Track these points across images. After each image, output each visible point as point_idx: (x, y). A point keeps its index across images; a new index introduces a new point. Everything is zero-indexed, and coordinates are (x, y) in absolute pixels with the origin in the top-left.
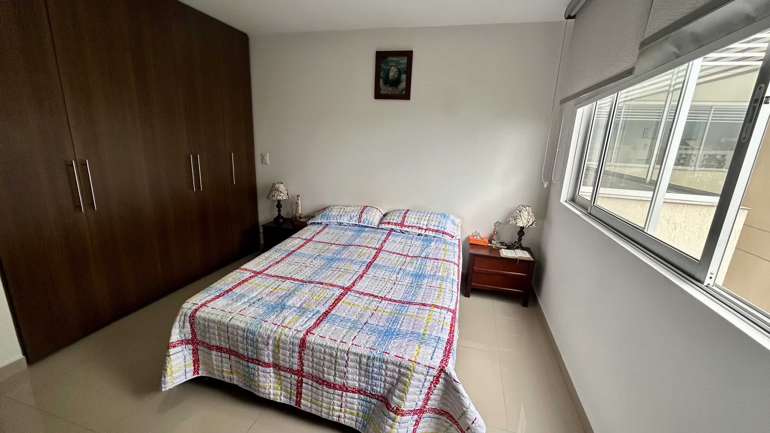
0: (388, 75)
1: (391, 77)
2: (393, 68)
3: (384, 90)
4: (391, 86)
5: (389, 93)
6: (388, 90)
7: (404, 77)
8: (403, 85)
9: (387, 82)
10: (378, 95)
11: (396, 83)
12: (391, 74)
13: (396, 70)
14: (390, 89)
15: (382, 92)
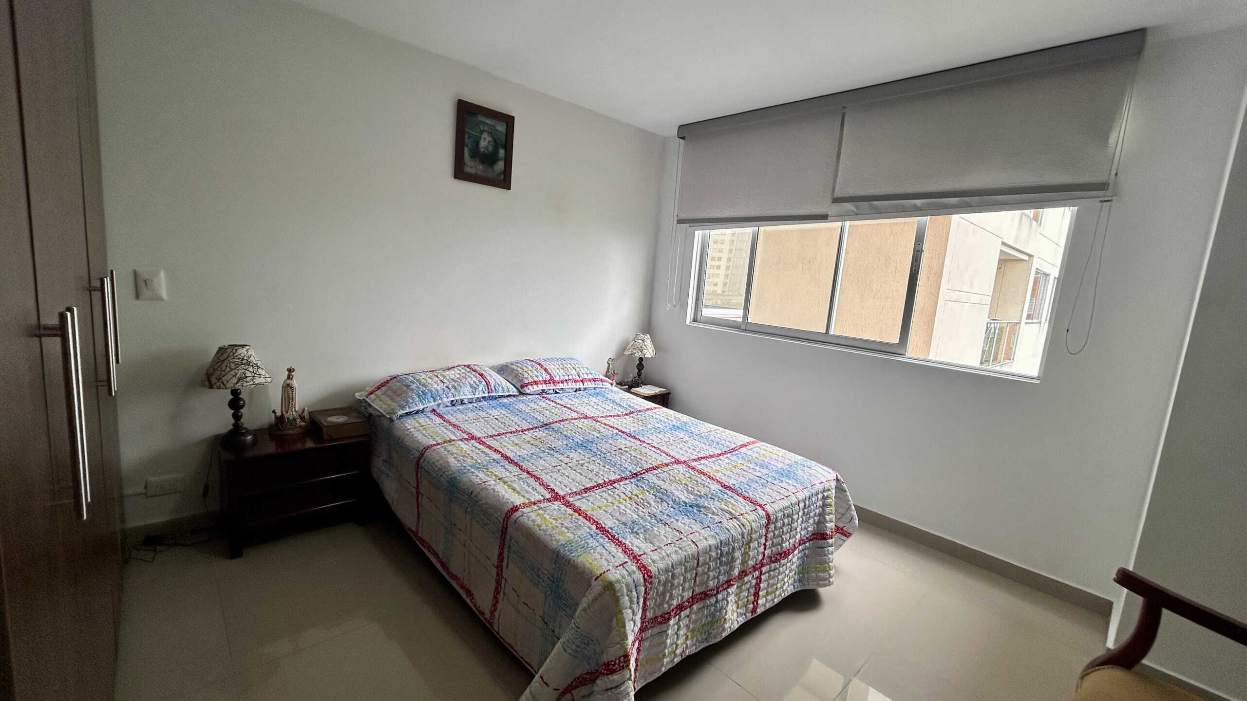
0: (478, 144)
1: (482, 148)
2: (485, 135)
3: (471, 167)
4: (483, 162)
5: (479, 173)
6: (478, 168)
7: (502, 152)
8: (500, 166)
9: (476, 154)
10: (460, 173)
11: (489, 159)
12: (483, 144)
13: (489, 139)
14: (481, 167)
15: (467, 169)
